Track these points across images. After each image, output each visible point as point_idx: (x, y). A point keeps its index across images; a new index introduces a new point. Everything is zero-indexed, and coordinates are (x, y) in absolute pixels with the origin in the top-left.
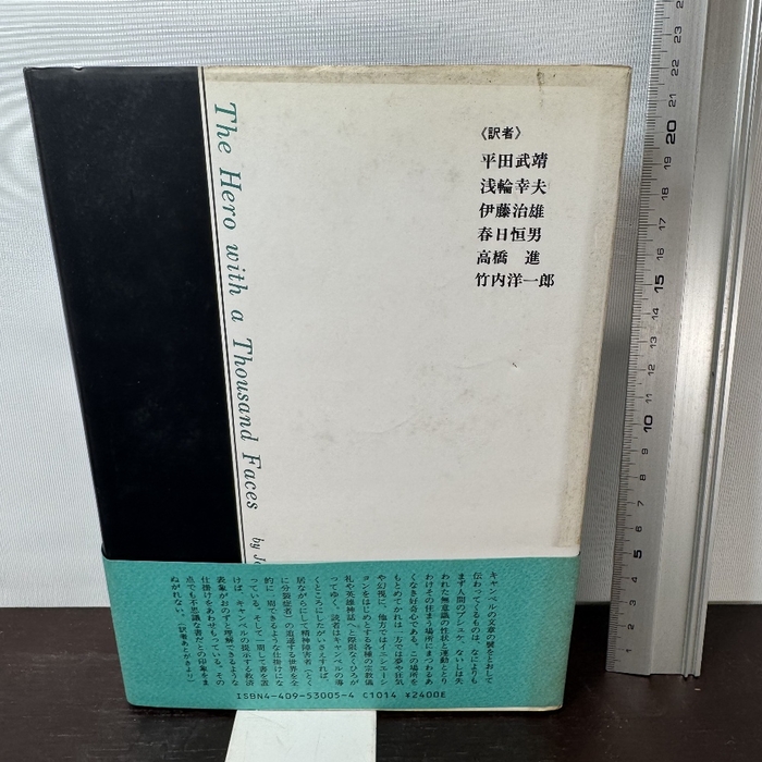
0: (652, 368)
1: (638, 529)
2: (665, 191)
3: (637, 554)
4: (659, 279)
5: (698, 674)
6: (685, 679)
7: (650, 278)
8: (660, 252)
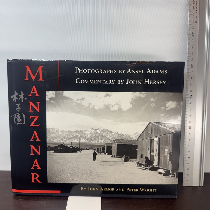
0: (190, 115)
1: (189, 152)
2: (192, 78)
3: (189, 158)
4: (191, 96)
5: (203, 185)
6: (200, 187)
7: (189, 96)
8: (191, 91)
